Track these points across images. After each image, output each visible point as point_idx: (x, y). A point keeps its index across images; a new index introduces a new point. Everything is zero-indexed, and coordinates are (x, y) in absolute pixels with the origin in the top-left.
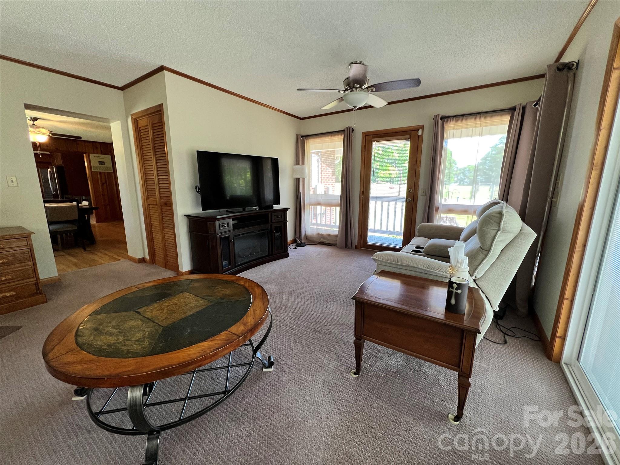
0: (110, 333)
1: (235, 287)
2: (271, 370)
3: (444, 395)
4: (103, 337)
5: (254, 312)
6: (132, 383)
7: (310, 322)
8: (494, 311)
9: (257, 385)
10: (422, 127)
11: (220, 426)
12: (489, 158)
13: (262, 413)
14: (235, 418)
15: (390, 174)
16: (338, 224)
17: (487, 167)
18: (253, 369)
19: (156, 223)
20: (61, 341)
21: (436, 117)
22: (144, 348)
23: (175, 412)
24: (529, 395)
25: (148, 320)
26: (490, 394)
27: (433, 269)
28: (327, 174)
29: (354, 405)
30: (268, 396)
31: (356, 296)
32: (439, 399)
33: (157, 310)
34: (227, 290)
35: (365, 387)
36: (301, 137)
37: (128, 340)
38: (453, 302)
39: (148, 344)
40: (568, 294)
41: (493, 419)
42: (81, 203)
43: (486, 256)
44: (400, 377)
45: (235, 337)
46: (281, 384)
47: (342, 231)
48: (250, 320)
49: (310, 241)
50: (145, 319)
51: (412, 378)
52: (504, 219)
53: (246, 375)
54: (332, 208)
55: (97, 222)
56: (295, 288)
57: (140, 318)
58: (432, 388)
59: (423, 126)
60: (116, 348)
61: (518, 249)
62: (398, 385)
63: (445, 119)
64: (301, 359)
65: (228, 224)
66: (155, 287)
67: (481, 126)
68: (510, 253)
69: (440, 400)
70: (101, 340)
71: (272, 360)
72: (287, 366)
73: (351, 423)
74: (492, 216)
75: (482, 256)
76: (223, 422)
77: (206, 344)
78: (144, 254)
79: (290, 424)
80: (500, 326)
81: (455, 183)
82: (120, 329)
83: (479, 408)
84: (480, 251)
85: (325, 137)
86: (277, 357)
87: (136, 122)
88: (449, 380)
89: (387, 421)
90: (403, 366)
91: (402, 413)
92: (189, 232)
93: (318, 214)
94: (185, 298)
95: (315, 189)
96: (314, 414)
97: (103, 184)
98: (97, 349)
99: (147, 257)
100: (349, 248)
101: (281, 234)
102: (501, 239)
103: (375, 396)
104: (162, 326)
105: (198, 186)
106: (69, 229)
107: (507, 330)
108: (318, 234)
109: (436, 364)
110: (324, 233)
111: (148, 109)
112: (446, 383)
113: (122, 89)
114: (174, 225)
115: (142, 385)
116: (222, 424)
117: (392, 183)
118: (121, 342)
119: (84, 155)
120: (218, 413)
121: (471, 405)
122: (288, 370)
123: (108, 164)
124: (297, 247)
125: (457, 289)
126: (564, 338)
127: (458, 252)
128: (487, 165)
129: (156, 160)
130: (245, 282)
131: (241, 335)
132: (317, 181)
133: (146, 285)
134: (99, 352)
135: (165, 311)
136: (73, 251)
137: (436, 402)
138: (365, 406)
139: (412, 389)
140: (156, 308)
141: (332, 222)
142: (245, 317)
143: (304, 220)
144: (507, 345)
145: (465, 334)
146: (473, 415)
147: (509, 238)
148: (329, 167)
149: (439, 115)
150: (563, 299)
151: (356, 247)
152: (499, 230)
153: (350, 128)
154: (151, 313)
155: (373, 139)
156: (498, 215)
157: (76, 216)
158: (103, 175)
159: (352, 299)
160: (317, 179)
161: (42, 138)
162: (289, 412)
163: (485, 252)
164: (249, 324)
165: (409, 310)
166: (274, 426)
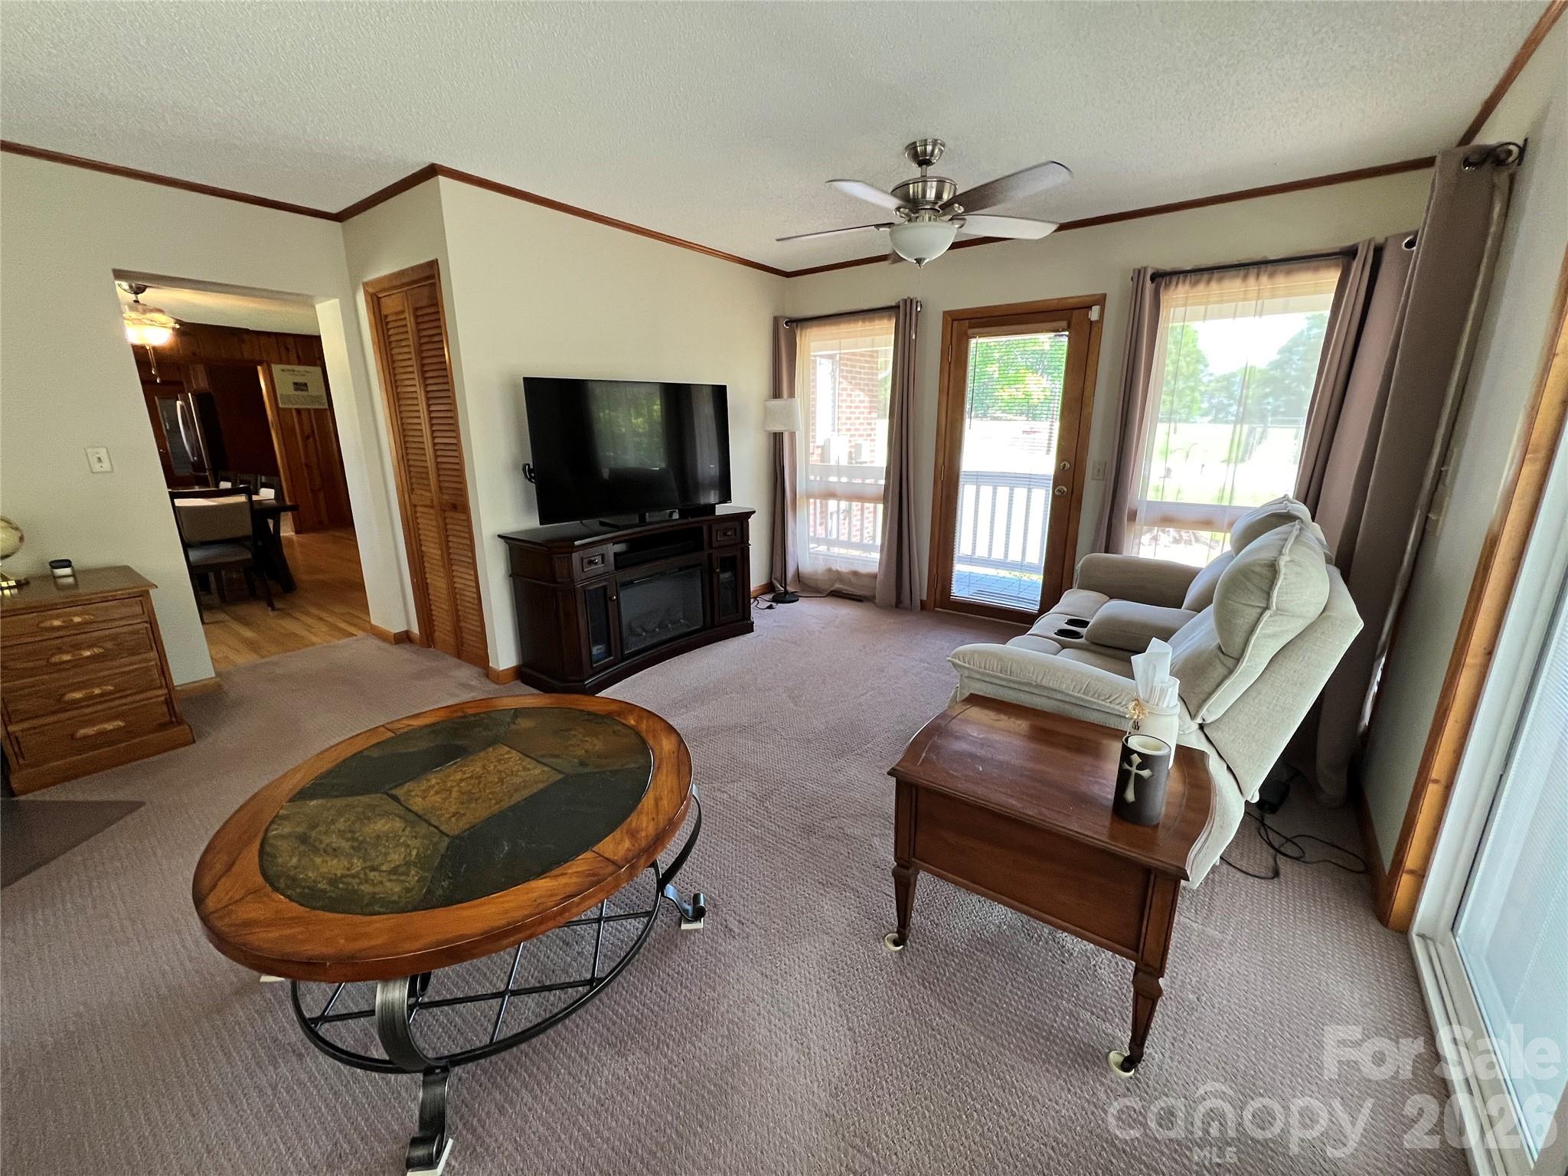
0: (334, 850)
1: (614, 732)
2: (698, 925)
3: (1105, 1005)
4: (318, 860)
5: (657, 800)
6: (386, 973)
7: (796, 808)
8: (1247, 802)
9: (665, 962)
10: (1101, 300)
11: (581, 1056)
12: (1301, 348)
13: (676, 1030)
14: (614, 1041)
15: (1027, 395)
16: (879, 542)
17: (1293, 373)
18: (658, 922)
19: (432, 550)
20: (230, 866)
21: (1139, 273)
22: (408, 890)
23: (482, 1018)
24: (1315, 1012)
25: (417, 819)
26: (1217, 1005)
27: (1096, 696)
28: (856, 407)
29: (888, 1020)
30: (690, 991)
31: (897, 768)
32: (1093, 1013)
33: (437, 793)
34: (596, 741)
35: (917, 975)
36: (786, 323)
37: (373, 869)
38: (1130, 796)
39: (418, 881)
40: (1438, 770)
41: (1217, 1068)
42: (257, 493)
43: (1231, 672)
44: (1003, 956)
45: (611, 868)
46: (720, 960)
47: (888, 566)
48: (644, 825)
49: (810, 587)
50: (411, 817)
51: (1032, 958)
52: (1279, 583)
53: (641, 940)
54: (867, 505)
55: (297, 532)
56: (764, 715)
57: (397, 812)
58: (1077, 986)
59: (1104, 296)
60: (347, 889)
61: (1314, 656)
62: (996, 974)
63: (1162, 277)
64: (769, 901)
65: (603, 556)
66: (433, 729)
67: (1258, 298)
68: (1291, 667)
69: (1093, 1017)
70: (316, 868)
71: (702, 904)
72: (738, 918)
73: (876, 1063)
74: (1253, 572)
75: (1220, 670)
76: (588, 1049)
77: (542, 886)
78: (408, 623)
79: (738, 1057)
80: (1268, 830)
81: (1203, 415)
82: (354, 839)
83: (1187, 1041)
84: (1216, 656)
85: (849, 321)
86: (715, 894)
87: (375, 302)
88: (1121, 967)
89: (961, 1064)
90: (1012, 928)
91: (998, 1044)
92: (510, 576)
93: (832, 514)
94: (499, 761)
95: (825, 449)
96: (793, 1039)
97: (306, 438)
98: (306, 891)
99: (415, 630)
100: (906, 609)
101: (735, 575)
102: (1270, 630)
103: (939, 1000)
104: (448, 836)
105: (529, 465)
106: (232, 559)
107: (1284, 840)
108: (830, 570)
109: (1083, 938)
110: (844, 568)
111: (402, 273)
112: (1112, 975)
113: (339, 217)
114: (474, 558)
115: (405, 978)
116: (585, 1051)
117: (1034, 418)
118: (358, 873)
119: (259, 368)
120: (577, 1026)
121: (1167, 1033)
122: (739, 928)
123: (316, 389)
124: (774, 604)
125: (1140, 767)
126: (1421, 875)
127: (1155, 667)
128: (1294, 366)
129: (428, 399)
130: (640, 719)
131: (624, 863)
132: (831, 428)
133: (411, 722)
134: (311, 898)
135: (454, 794)
136: (244, 610)
137: (1083, 1021)
138: (913, 1022)
139: (1029, 987)
140: (433, 786)
141: (866, 535)
142: (634, 815)
143: (794, 534)
144: (1280, 883)
145: (1152, 878)
146: (1171, 1058)
147: (1292, 628)
148: (862, 390)
149: (1145, 269)
150: (1425, 782)
151: (923, 606)
152: (1267, 608)
153: (911, 300)
154: (424, 798)
155: (970, 331)
156: (1265, 571)
157: (245, 528)
158: (305, 417)
159: (889, 773)
160: (831, 422)
161: (158, 335)
162: (736, 1029)
163: (1230, 662)
164: (643, 834)
165: (1021, 810)
166: (700, 1061)
